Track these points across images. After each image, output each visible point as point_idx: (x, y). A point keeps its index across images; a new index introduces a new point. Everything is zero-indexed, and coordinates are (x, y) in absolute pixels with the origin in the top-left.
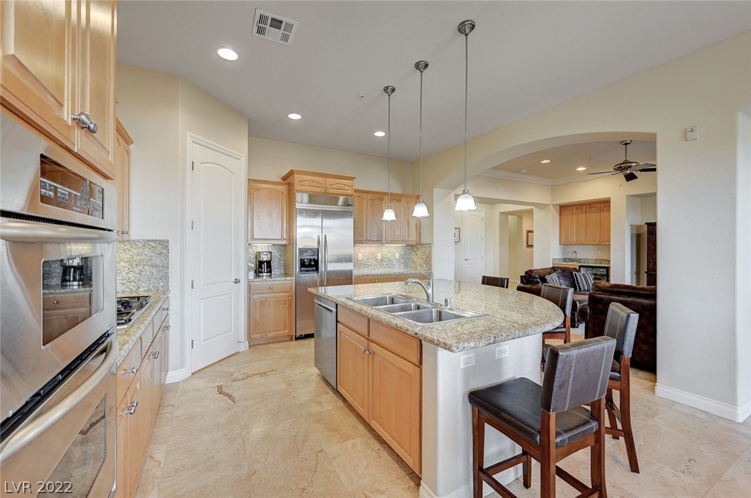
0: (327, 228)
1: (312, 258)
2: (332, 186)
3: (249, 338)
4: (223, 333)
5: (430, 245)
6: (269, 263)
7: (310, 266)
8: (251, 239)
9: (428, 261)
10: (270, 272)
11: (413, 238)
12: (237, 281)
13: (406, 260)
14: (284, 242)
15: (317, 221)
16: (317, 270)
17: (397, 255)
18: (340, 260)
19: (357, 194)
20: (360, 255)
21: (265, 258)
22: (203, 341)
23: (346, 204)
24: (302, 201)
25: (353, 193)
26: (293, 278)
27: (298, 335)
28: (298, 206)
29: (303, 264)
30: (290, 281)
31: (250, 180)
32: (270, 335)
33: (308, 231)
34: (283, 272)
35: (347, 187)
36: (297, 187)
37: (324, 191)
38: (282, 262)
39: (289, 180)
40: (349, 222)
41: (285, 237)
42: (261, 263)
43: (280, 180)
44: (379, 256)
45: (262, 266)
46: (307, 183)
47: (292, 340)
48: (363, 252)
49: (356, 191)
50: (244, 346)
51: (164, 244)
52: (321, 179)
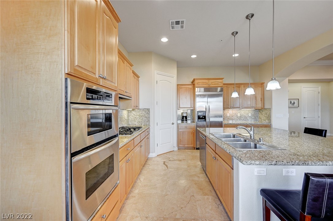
0: (209, 102)
1: (203, 115)
2: (212, 83)
3: (178, 146)
4: (168, 143)
5: (270, 109)
6: (186, 117)
7: (202, 118)
8: (179, 108)
9: (269, 118)
10: (187, 121)
11: (259, 105)
12: (173, 124)
13: (255, 117)
14: (192, 109)
15: (205, 99)
16: (205, 120)
17: (250, 115)
18: (216, 116)
19: (225, 86)
20: (228, 114)
21: (185, 115)
22: (161, 144)
23: (221, 90)
24: (198, 91)
25: (223, 85)
26: (195, 124)
27: (197, 147)
28: (197, 93)
29: (199, 118)
30: (194, 125)
31: (178, 85)
32: (186, 146)
33: (201, 104)
34: (192, 121)
35: (219, 83)
36: (196, 85)
37: (209, 86)
38: (192, 117)
39: (194, 83)
40: (221, 99)
41: (192, 106)
42: (183, 117)
43: (191, 83)
44: (239, 115)
46: (201, 83)
47: (195, 149)
48: (230, 112)
49: (224, 84)
50: (176, 149)
51: (148, 110)
52: (207, 81)
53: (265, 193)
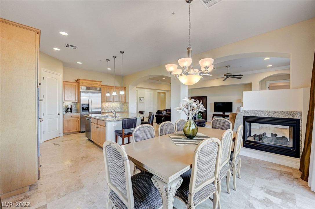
0: (92, 96)
1: (86, 107)
2: (93, 84)
3: (64, 133)
4: (52, 131)
5: (128, 103)
6: (71, 109)
7: (86, 109)
8: (63, 101)
9: (128, 108)
10: (71, 111)
11: (123, 101)
12: (59, 114)
13: (121, 108)
14: (77, 102)
15: (88, 94)
16: (88, 110)
17: (118, 106)
19: (103, 86)
20: (105, 106)
21: (69, 107)
22: (48, 132)
23: (100, 90)
24: (83, 89)
25: (101, 86)
26: (80, 113)
27: (81, 131)
28: (81, 90)
29: (83, 109)
30: (78, 114)
31: (63, 81)
32: (71, 131)
33: (85, 98)
34: (76, 112)
35: (99, 85)
36: (81, 84)
37: (91, 85)
38: (76, 108)
39: (78, 82)
40: (100, 95)
41: (77, 100)
42: (68, 109)
43: (75, 82)
44: (112, 107)
45: (68, 110)
46: (84, 83)
47: (79, 133)
48: (107, 105)
49: (102, 85)
50: (62, 135)
52: (89, 82)
53: (116, 131)
